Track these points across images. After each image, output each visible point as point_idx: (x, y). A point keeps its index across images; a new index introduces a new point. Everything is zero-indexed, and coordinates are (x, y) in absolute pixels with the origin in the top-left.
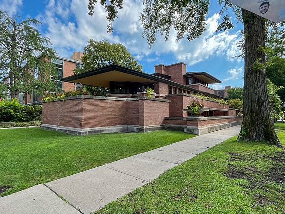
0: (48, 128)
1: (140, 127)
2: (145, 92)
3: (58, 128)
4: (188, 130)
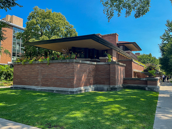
3: (40, 88)
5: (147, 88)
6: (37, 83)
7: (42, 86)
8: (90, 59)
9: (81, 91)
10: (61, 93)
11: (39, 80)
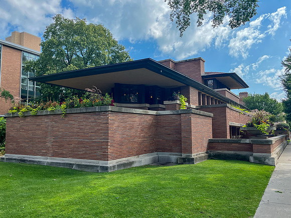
1: (184, 155)
4: (255, 158)
5: (251, 159)
7: (53, 156)
8: (148, 105)
9: (123, 165)
10: (86, 170)
11: (49, 144)
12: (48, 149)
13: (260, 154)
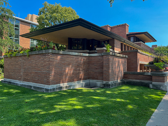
0: (10, 83)
2: (105, 48)
3: (21, 83)
5: (151, 86)
6: (20, 78)
8: (88, 51)
9: (61, 88)
10: (38, 90)
11: (22, 74)
12: (21, 76)
13: (157, 83)
